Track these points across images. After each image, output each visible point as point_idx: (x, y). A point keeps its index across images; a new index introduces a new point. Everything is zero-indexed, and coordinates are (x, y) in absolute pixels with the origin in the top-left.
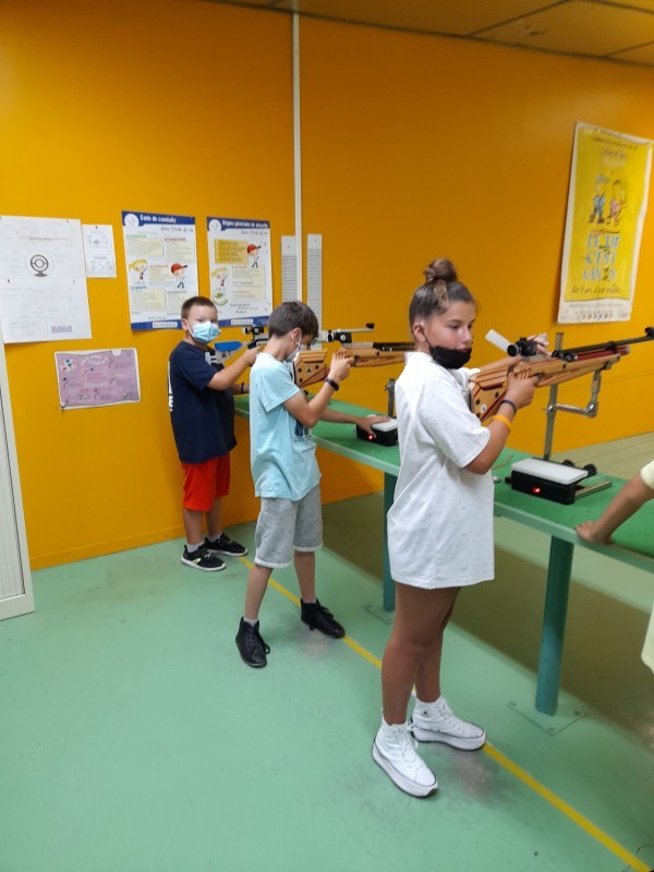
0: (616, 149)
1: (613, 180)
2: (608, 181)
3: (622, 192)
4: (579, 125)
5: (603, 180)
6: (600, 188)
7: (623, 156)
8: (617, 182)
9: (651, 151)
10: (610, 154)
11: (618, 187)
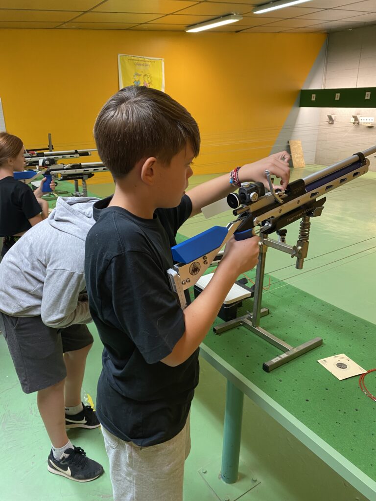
0: (142, 63)
1: (143, 74)
2: (140, 75)
3: (149, 79)
4: (119, 55)
5: (137, 74)
6: (137, 78)
7: (146, 65)
8: (145, 75)
9: (163, 63)
10: (140, 65)
11: (146, 77)
